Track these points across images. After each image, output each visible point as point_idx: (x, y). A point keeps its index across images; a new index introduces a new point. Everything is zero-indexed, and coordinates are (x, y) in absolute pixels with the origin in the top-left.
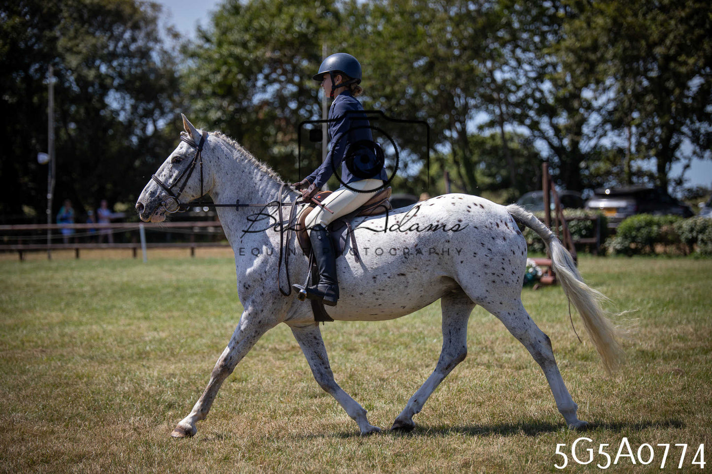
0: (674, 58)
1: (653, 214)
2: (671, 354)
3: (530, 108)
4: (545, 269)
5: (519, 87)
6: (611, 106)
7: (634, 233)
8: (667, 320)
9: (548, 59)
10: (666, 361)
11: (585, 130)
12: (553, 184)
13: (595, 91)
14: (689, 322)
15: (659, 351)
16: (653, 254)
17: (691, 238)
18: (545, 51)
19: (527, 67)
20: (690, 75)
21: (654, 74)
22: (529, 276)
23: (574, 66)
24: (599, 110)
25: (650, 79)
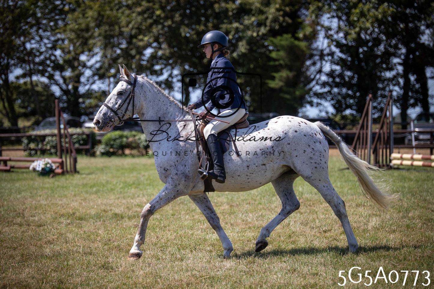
0: (135, 36)
1: (123, 131)
2: (133, 215)
3: (48, 66)
4: (57, 165)
5: (41, 53)
6: (98, 65)
7: (112, 142)
8: (131, 195)
9: (59, 36)
10: (130, 220)
11: (83, 79)
12: (62, 113)
13: (88, 56)
14: (144, 195)
15: (126, 213)
16: (123, 155)
17: (146, 145)
18: (57, 31)
19: (46, 41)
20: (145, 47)
21: (124, 46)
22: (47, 169)
23: (75, 41)
24: (90, 68)
25: (121, 49)
